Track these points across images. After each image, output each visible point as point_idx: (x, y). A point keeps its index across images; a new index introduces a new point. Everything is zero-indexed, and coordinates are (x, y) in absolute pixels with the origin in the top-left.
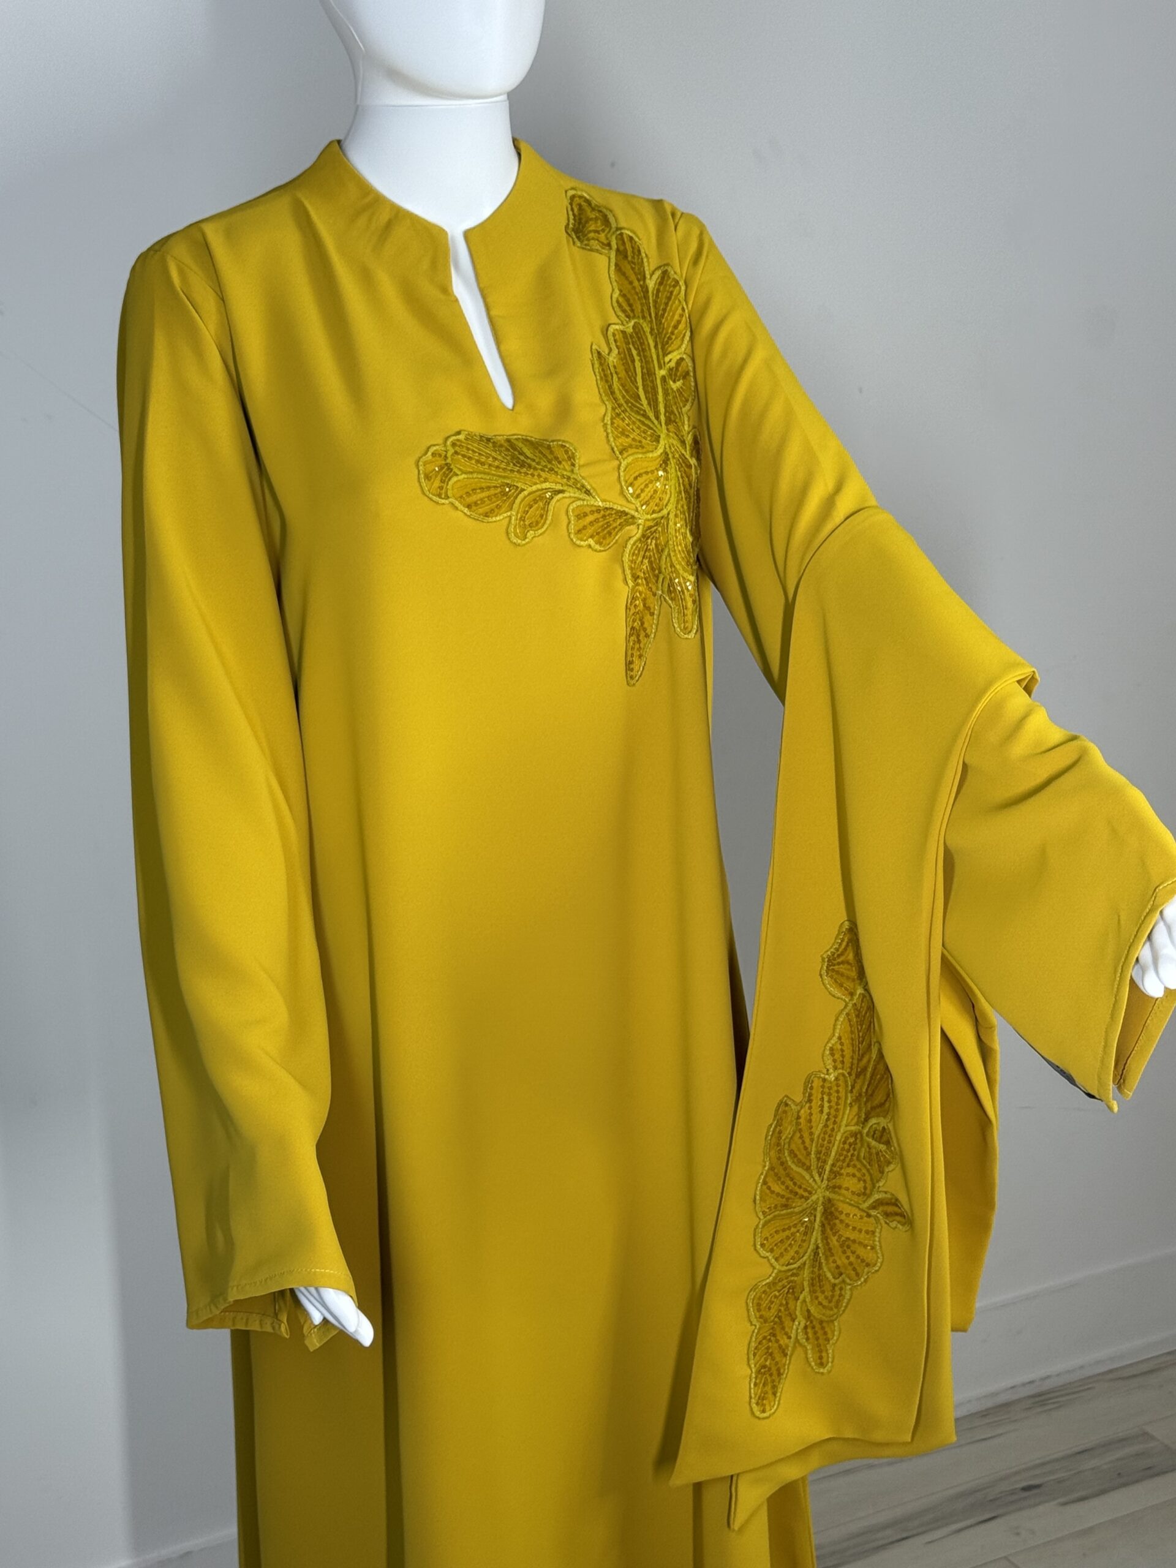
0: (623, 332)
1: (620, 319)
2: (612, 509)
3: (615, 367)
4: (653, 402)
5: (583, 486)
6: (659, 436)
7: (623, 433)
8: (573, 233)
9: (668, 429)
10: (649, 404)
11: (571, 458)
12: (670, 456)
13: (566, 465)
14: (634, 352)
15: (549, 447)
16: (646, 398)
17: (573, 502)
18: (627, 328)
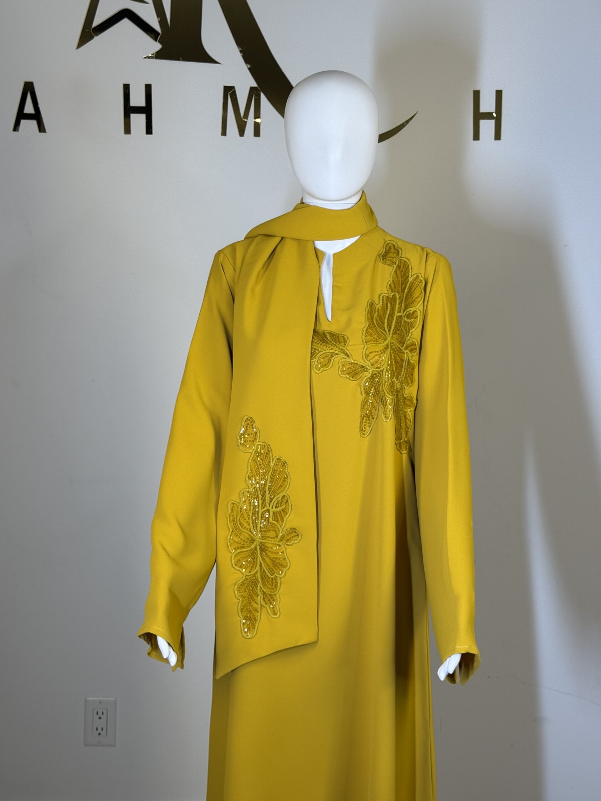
0: (388, 297)
1: (388, 292)
2: (357, 364)
3: (378, 310)
4: (389, 325)
5: (347, 353)
6: (387, 338)
7: (371, 335)
8: (381, 257)
9: (392, 336)
10: (388, 326)
11: (345, 342)
12: (389, 347)
13: (342, 344)
14: (389, 305)
15: (338, 337)
16: (387, 323)
17: (342, 359)
18: (390, 295)
